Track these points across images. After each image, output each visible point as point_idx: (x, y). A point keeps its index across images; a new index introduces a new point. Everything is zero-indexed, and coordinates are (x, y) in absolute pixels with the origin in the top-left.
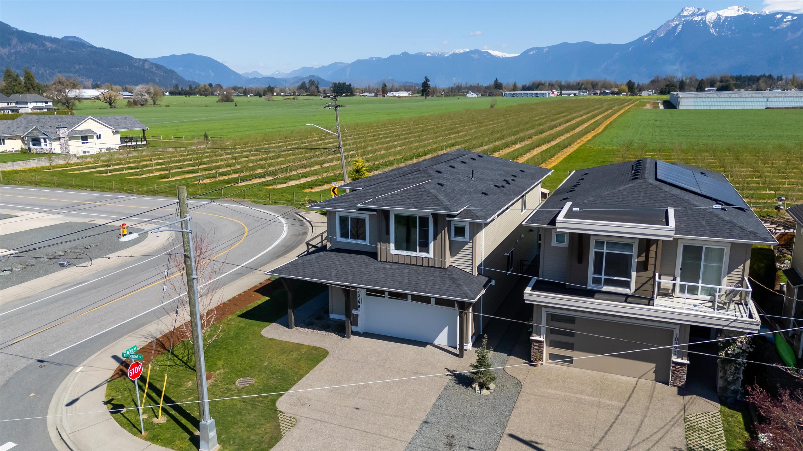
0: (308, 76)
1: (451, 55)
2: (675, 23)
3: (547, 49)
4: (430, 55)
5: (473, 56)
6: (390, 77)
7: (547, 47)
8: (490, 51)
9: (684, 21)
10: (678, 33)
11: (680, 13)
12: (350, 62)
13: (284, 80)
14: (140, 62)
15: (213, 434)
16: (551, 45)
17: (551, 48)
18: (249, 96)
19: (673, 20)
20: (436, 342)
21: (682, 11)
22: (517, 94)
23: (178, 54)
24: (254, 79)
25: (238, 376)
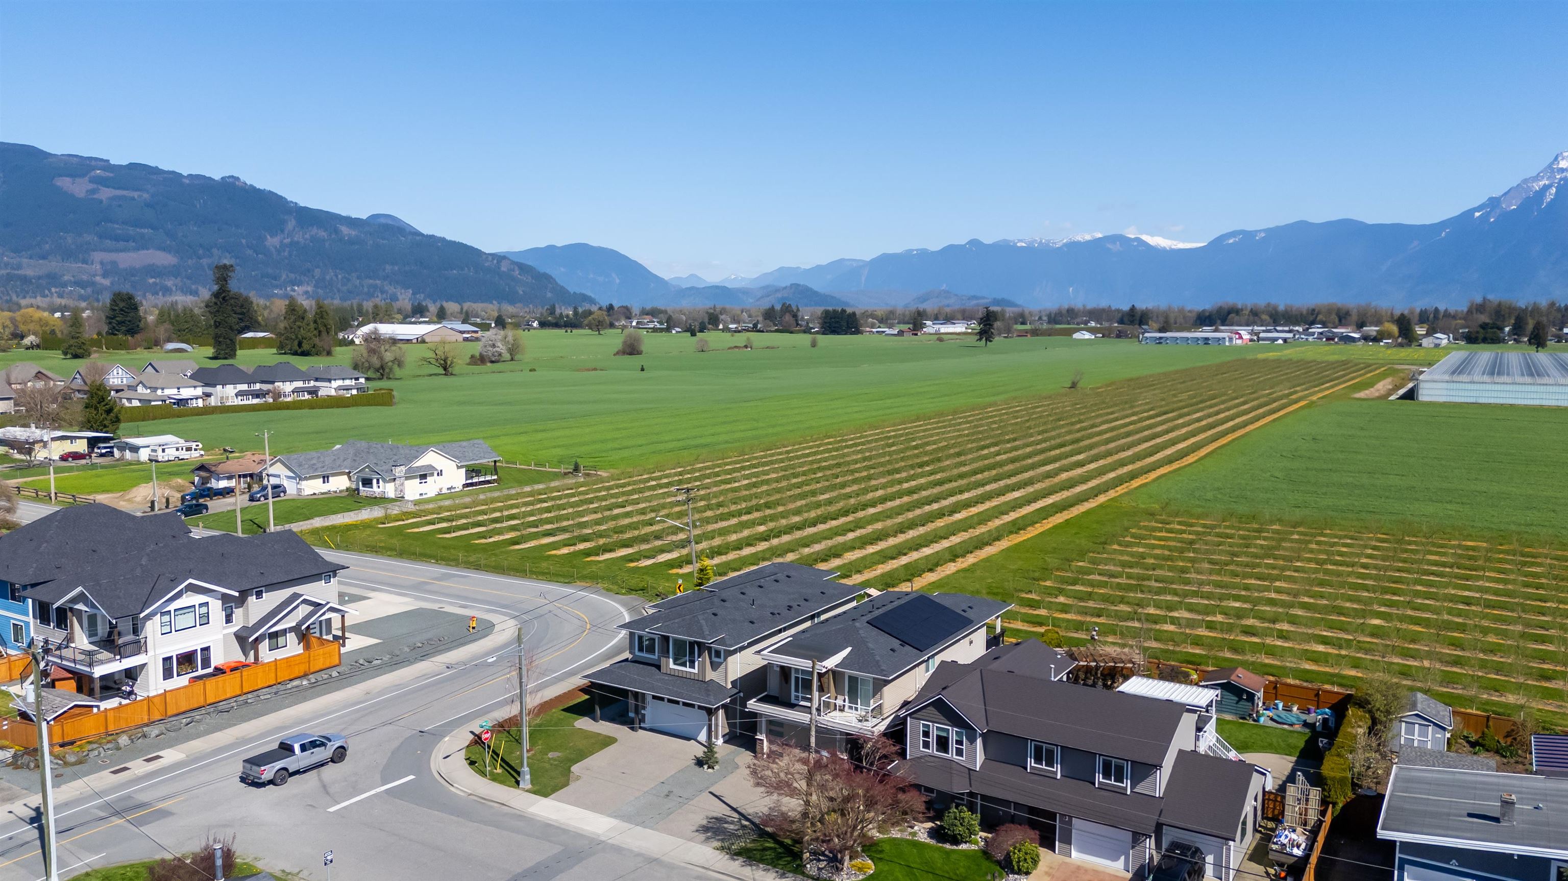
0: (788, 284)
1: (1065, 245)
2: (1542, 183)
3: (1263, 235)
4: (1024, 245)
5: (1110, 246)
6: (944, 287)
7: (1264, 230)
8: (1145, 238)
9: (1561, 179)
10: (1549, 204)
11: (1552, 163)
12: (868, 258)
13: (745, 292)
14: (493, 259)
15: (528, 777)
16: (1271, 226)
17: (1273, 233)
18: (674, 332)
19: (1537, 178)
20: (699, 739)
21: (1556, 159)
22: (1167, 338)
23: (559, 244)
24: (692, 288)
25: (551, 751)
